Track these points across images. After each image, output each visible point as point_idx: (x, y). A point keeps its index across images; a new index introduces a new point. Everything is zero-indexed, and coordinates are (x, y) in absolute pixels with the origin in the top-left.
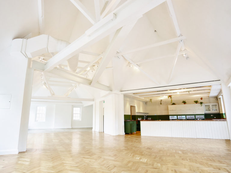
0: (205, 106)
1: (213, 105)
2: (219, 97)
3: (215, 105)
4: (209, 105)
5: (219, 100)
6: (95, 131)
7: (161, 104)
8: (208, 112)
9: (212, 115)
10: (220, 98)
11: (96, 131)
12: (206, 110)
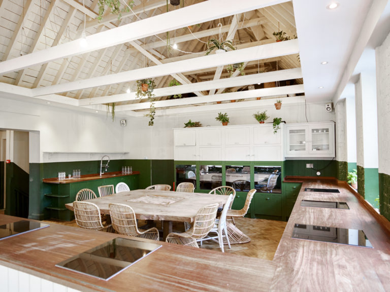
0: (291, 132)
1: (317, 130)
2: (341, 97)
3: (323, 130)
4: (304, 131)
5: (338, 108)
7: (151, 123)
8: (295, 155)
9: (308, 166)
10: (344, 101)
12: (291, 148)
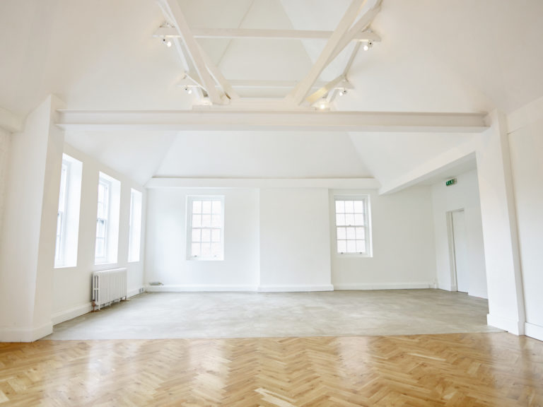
6: (524, 337)
11: (528, 334)
